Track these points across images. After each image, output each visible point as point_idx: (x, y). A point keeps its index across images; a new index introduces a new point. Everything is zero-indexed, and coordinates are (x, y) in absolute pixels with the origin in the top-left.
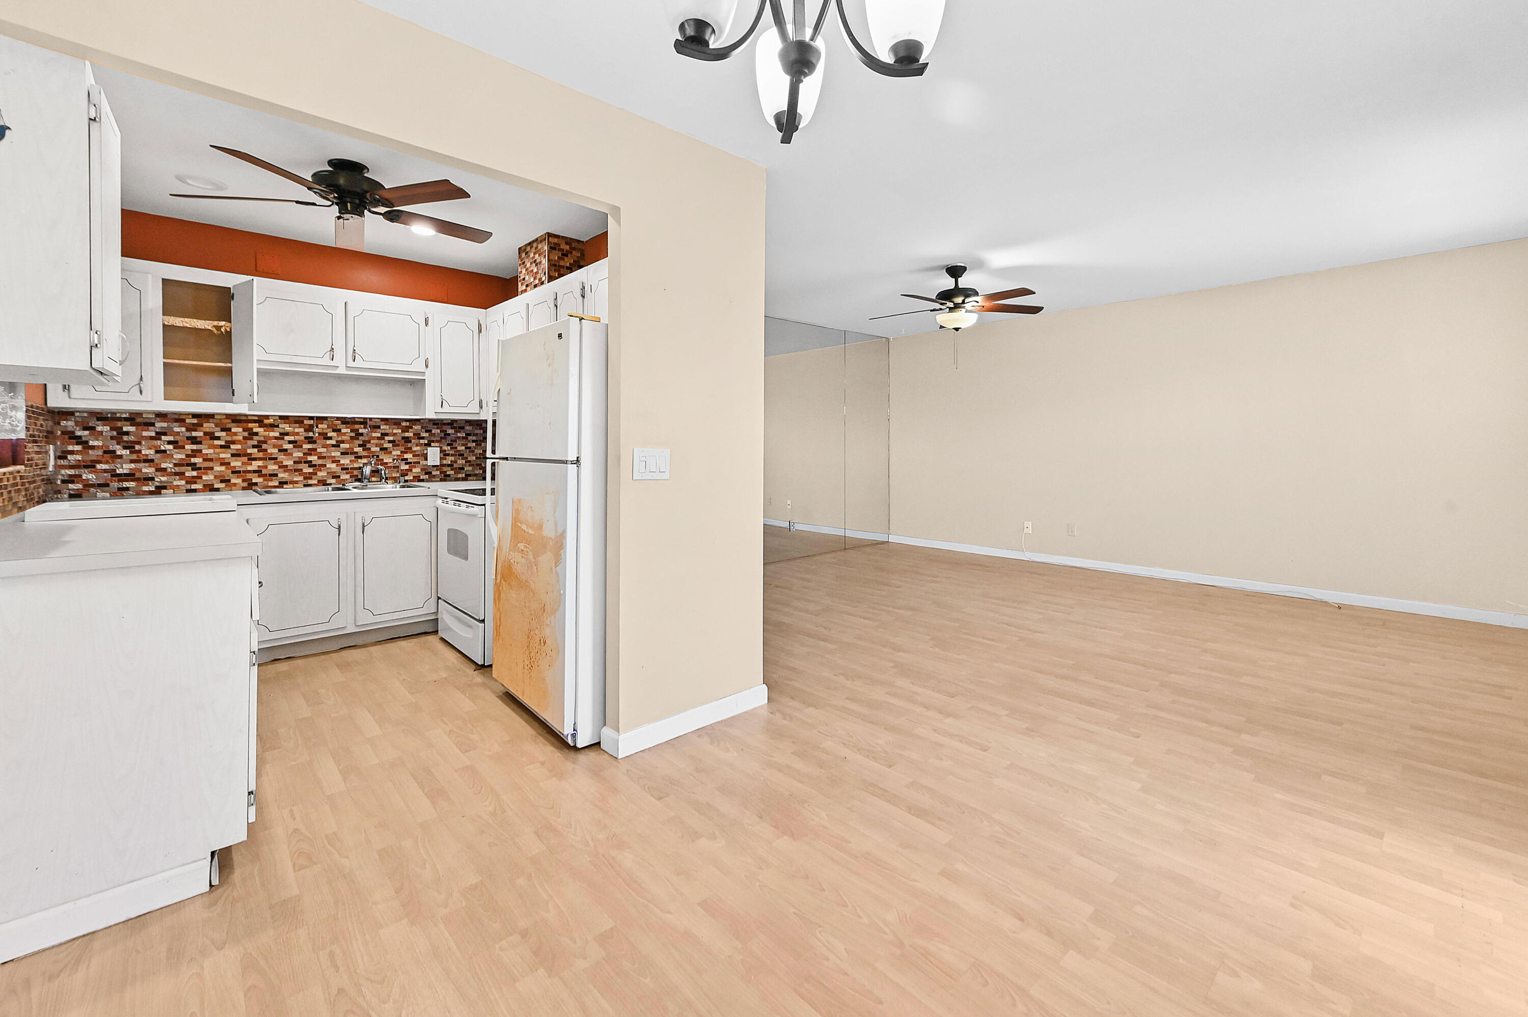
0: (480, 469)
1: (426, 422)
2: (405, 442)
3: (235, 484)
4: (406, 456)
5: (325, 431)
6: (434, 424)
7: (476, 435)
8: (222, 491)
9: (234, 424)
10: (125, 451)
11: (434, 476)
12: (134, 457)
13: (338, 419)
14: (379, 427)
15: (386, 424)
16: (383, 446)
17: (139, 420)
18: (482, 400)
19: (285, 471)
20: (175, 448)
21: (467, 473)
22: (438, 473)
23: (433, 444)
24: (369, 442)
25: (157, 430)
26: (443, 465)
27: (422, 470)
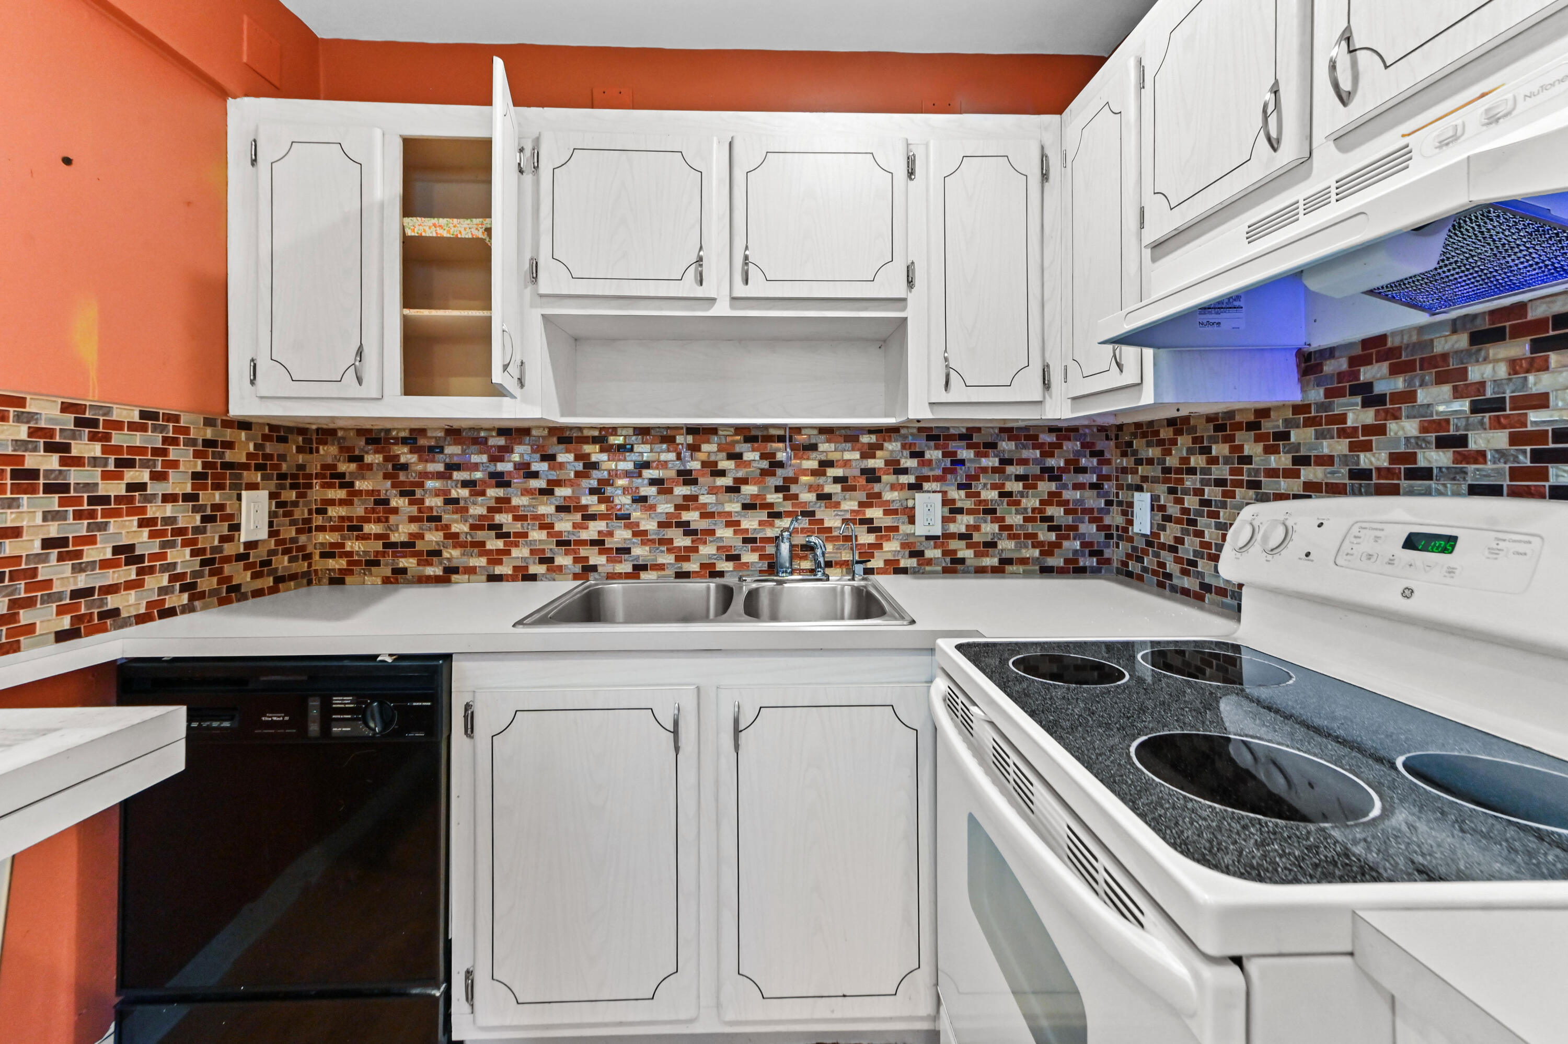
0: (1034, 546)
1: (912, 434)
2: (868, 481)
3: (560, 568)
4: (870, 513)
5: (713, 458)
6: (931, 435)
7: (1024, 462)
8: (542, 580)
10: (402, 499)
11: (930, 562)
12: (414, 511)
13: (737, 429)
14: (813, 447)
15: (829, 441)
16: (823, 490)
17: (422, 442)
18: (1048, 366)
19: (643, 543)
20: (472, 494)
21: (1004, 556)
22: (937, 553)
23: (926, 486)
24: (795, 480)
25: (448, 460)
26: (947, 536)
27: (903, 545)
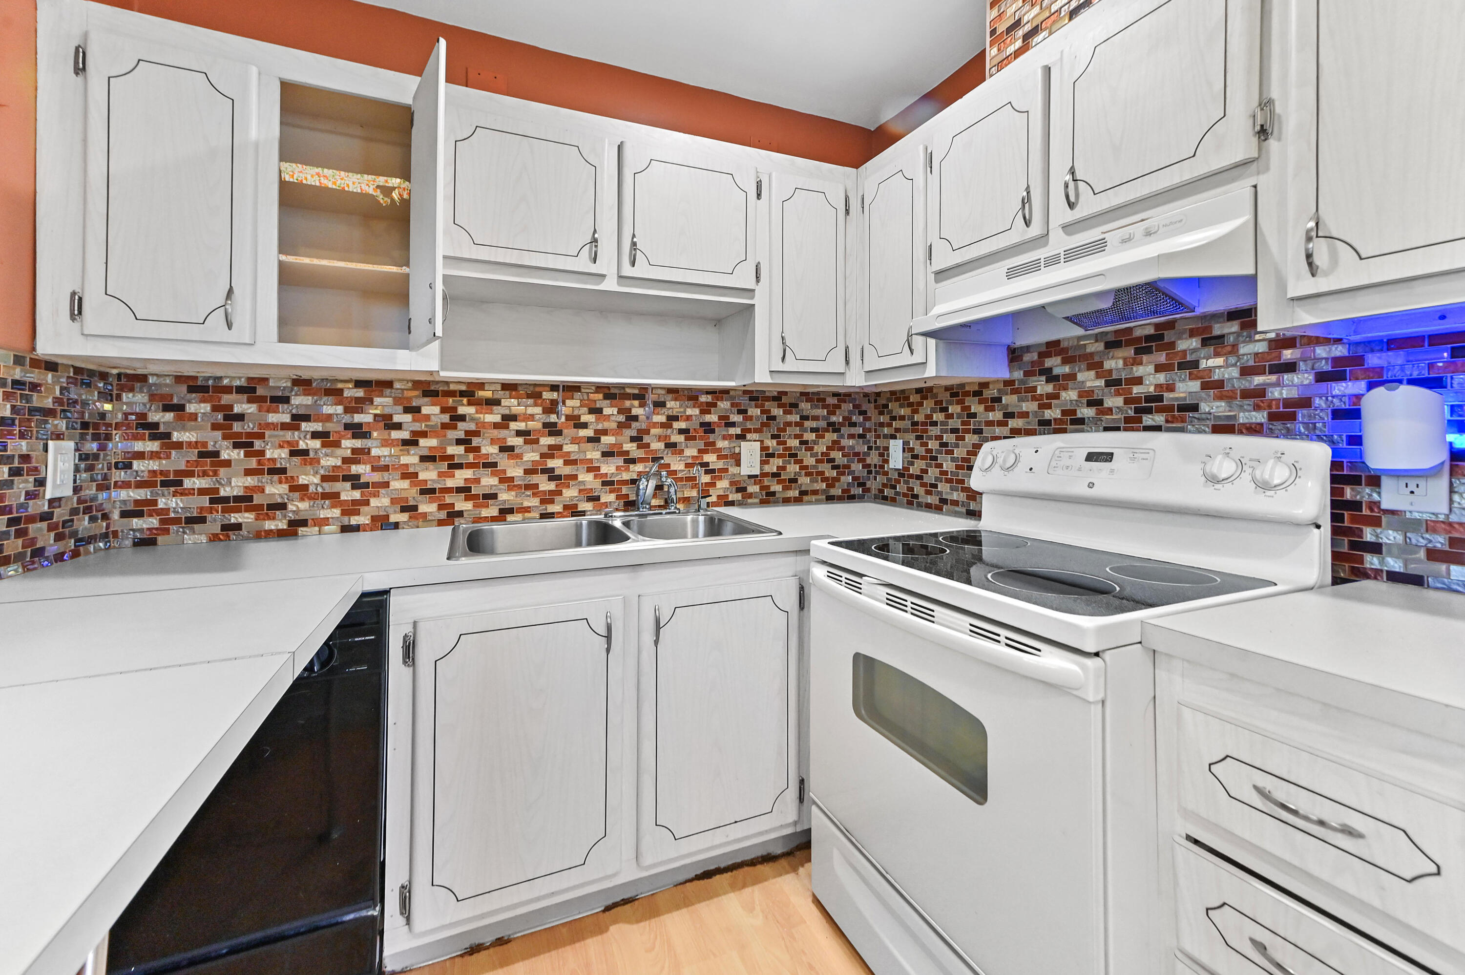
0: (822, 481)
1: (739, 396)
2: (706, 432)
3: (424, 515)
4: (706, 458)
5: (576, 413)
6: (751, 399)
7: (816, 418)
8: (403, 528)
9: (426, 399)
10: (236, 451)
11: (750, 496)
12: (253, 463)
13: (600, 388)
14: (664, 404)
15: (676, 399)
16: (670, 439)
17: (260, 391)
18: (849, 348)
19: (510, 489)
20: (324, 445)
21: (802, 489)
22: (756, 489)
23: (749, 436)
24: (647, 432)
25: (294, 411)
26: (764, 475)
27: (732, 483)
